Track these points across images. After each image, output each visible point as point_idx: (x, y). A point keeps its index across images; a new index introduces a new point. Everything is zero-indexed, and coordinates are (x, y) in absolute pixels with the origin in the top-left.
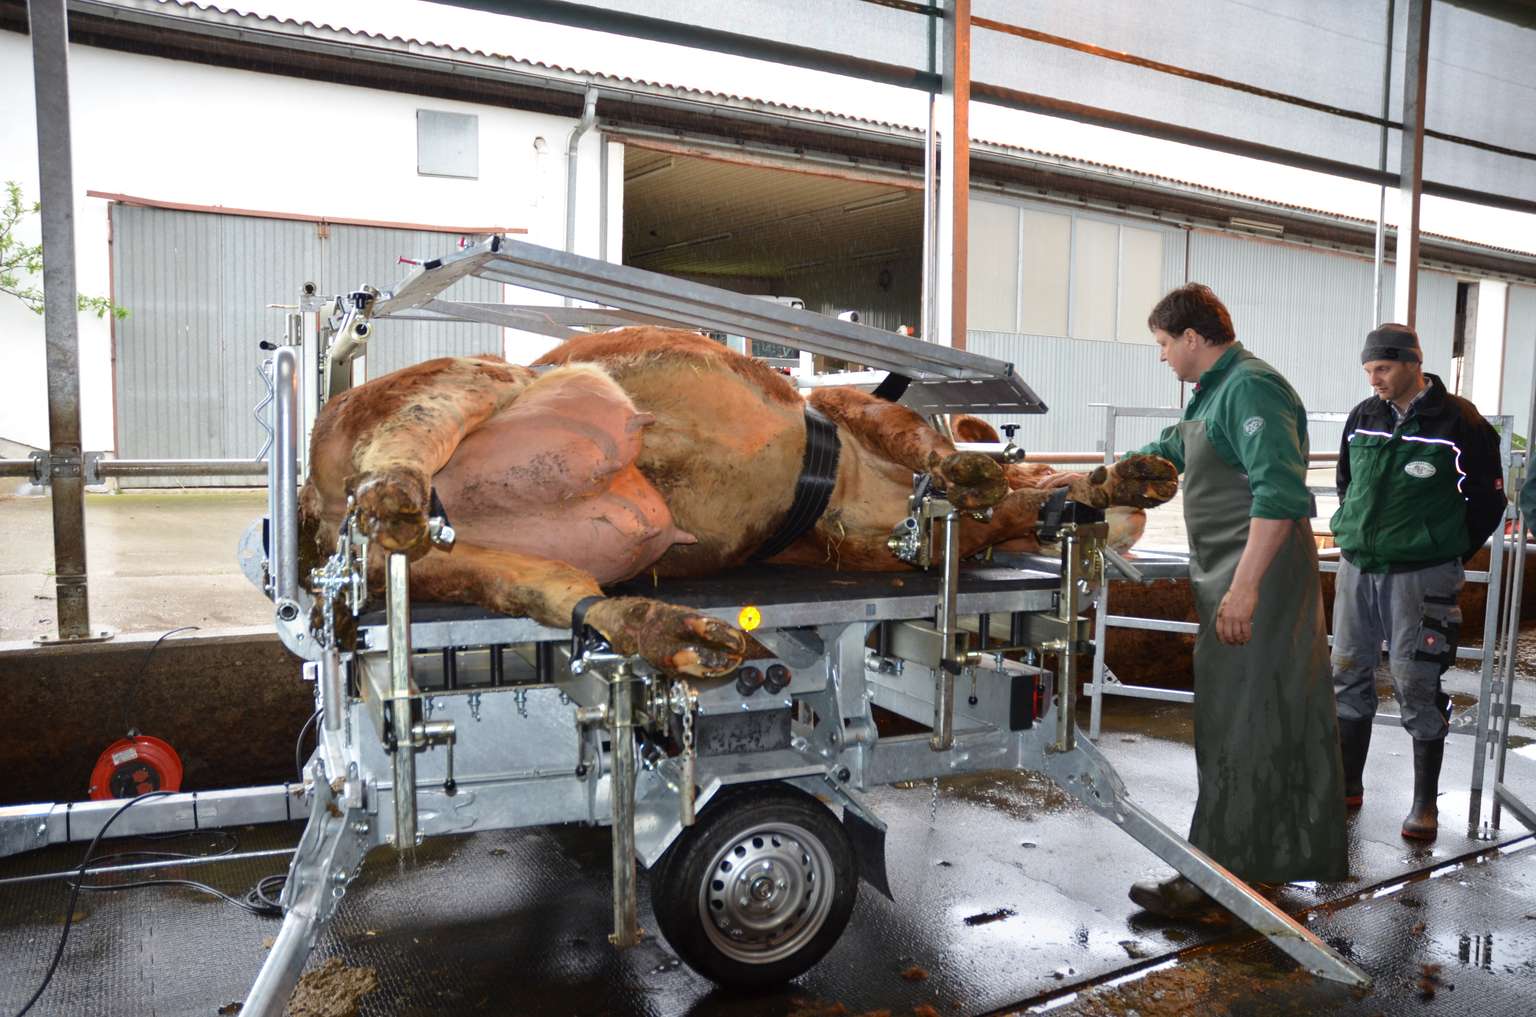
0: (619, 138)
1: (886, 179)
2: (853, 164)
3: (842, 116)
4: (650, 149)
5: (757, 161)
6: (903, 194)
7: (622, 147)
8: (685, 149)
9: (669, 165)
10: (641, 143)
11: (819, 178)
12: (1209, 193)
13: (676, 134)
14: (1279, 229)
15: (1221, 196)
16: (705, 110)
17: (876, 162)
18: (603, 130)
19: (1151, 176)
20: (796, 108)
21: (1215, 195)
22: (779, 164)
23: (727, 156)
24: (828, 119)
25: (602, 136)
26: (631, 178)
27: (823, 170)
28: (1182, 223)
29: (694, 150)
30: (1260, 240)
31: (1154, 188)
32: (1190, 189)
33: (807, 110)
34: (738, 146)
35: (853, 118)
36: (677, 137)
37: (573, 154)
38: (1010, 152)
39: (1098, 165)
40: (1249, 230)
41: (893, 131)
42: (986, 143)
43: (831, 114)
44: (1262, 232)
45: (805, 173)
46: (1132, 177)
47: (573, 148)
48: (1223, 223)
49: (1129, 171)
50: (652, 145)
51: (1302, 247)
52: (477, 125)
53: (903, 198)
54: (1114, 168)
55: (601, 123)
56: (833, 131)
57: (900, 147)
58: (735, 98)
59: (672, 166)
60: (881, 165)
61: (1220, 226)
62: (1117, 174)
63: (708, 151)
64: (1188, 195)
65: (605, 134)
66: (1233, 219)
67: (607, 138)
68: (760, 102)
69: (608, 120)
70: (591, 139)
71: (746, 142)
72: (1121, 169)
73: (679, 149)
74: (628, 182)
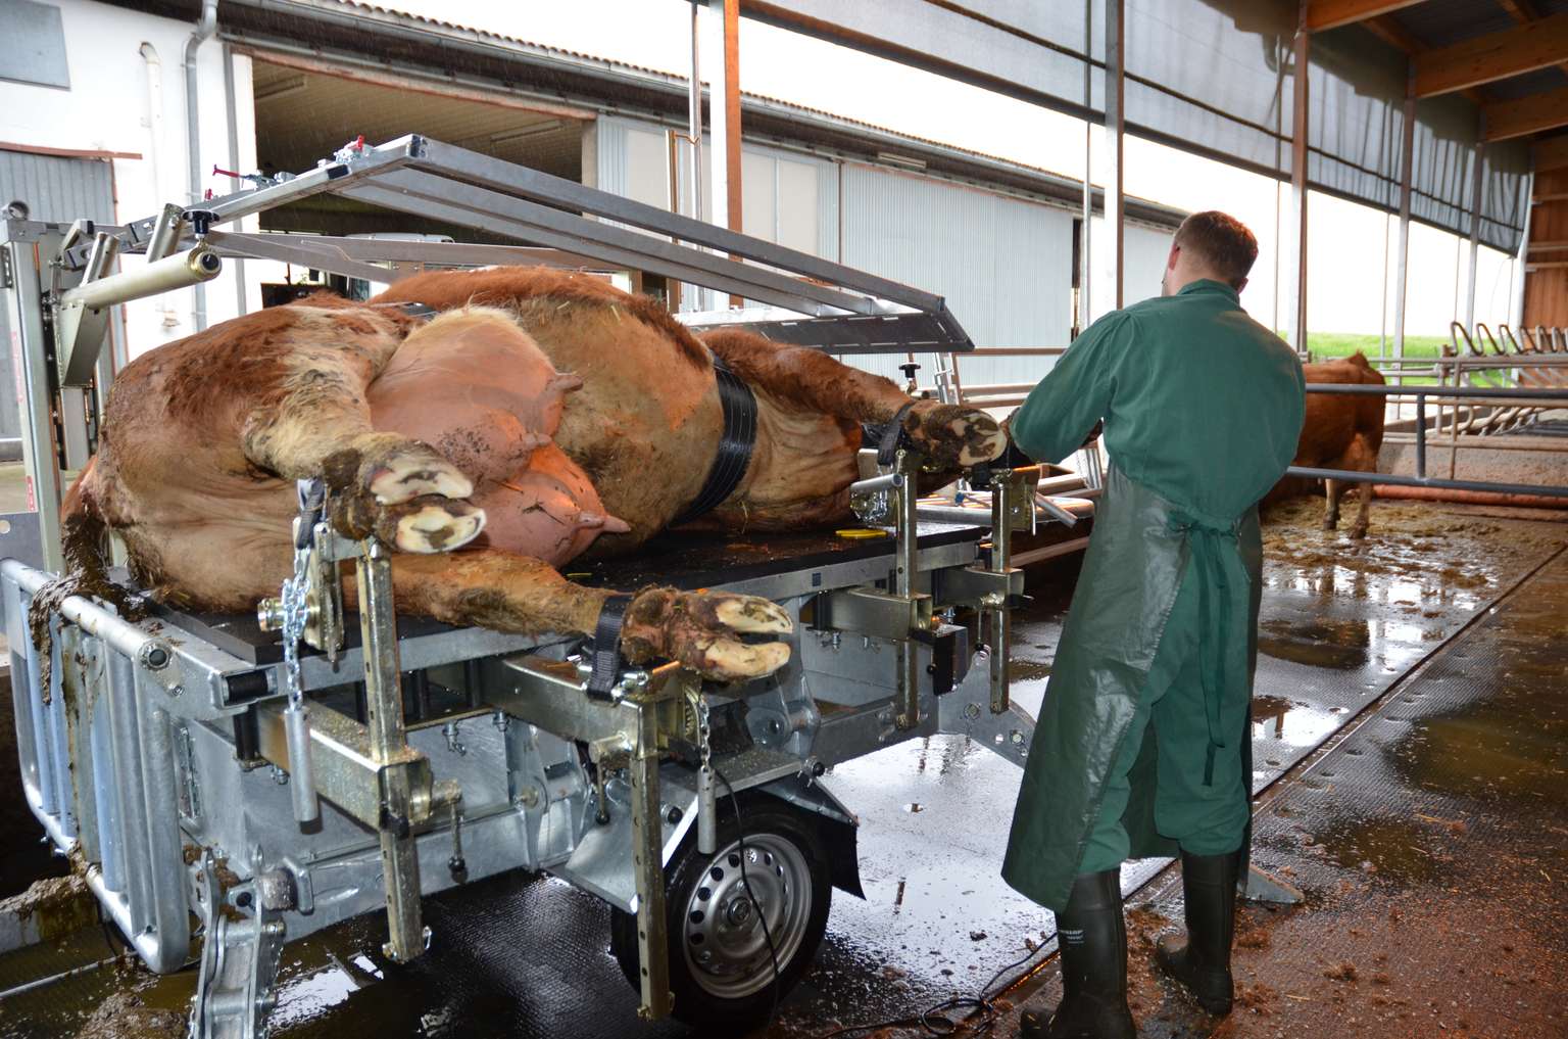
0: (247, 50)
1: (542, 107)
2: (508, 90)
3: (497, 36)
4: (283, 65)
5: (404, 83)
6: (557, 123)
7: (250, 60)
8: (323, 67)
9: (302, 84)
10: (272, 57)
11: (472, 104)
12: (860, 128)
13: (311, 48)
14: (922, 164)
15: (872, 131)
16: (345, 21)
17: (531, 87)
18: (226, 40)
19: (806, 109)
20: (447, 25)
21: (866, 129)
22: (429, 87)
23: (371, 76)
24: (482, 39)
25: (224, 47)
26: (262, 96)
27: (476, 95)
28: (833, 156)
29: (333, 69)
30: (904, 174)
31: (811, 122)
32: (842, 123)
33: (460, 28)
34: (383, 66)
35: (509, 39)
36: (314, 53)
37: (191, 66)
38: (670, 81)
39: (755, 96)
40: (895, 165)
41: (551, 54)
42: (645, 70)
43: (485, 33)
44: (906, 167)
45: (457, 98)
46: (788, 109)
47: (190, 58)
48: (870, 157)
49: (785, 103)
50: (285, 60)
51: (943, 183)
52: (59, 19)
53: (556, 128)
54: (771, 100)
55: (224, 30)
56: (488, 52)
57: (555, 71)
58: (379, 9)
59: (306, 87)
60: (536, 91)
61: (869, 160)
62: (774, 106)
63: (350, 70)
64: (841, 129)
65: (229, 45)
66: (881, 154)
67: (231, 49)
68: (407, 15)
69: (229, 27)
70: (211, 50)
71: (393, 61)
72: (778, 101)
73: (316, 66)
74: (261, 100)
